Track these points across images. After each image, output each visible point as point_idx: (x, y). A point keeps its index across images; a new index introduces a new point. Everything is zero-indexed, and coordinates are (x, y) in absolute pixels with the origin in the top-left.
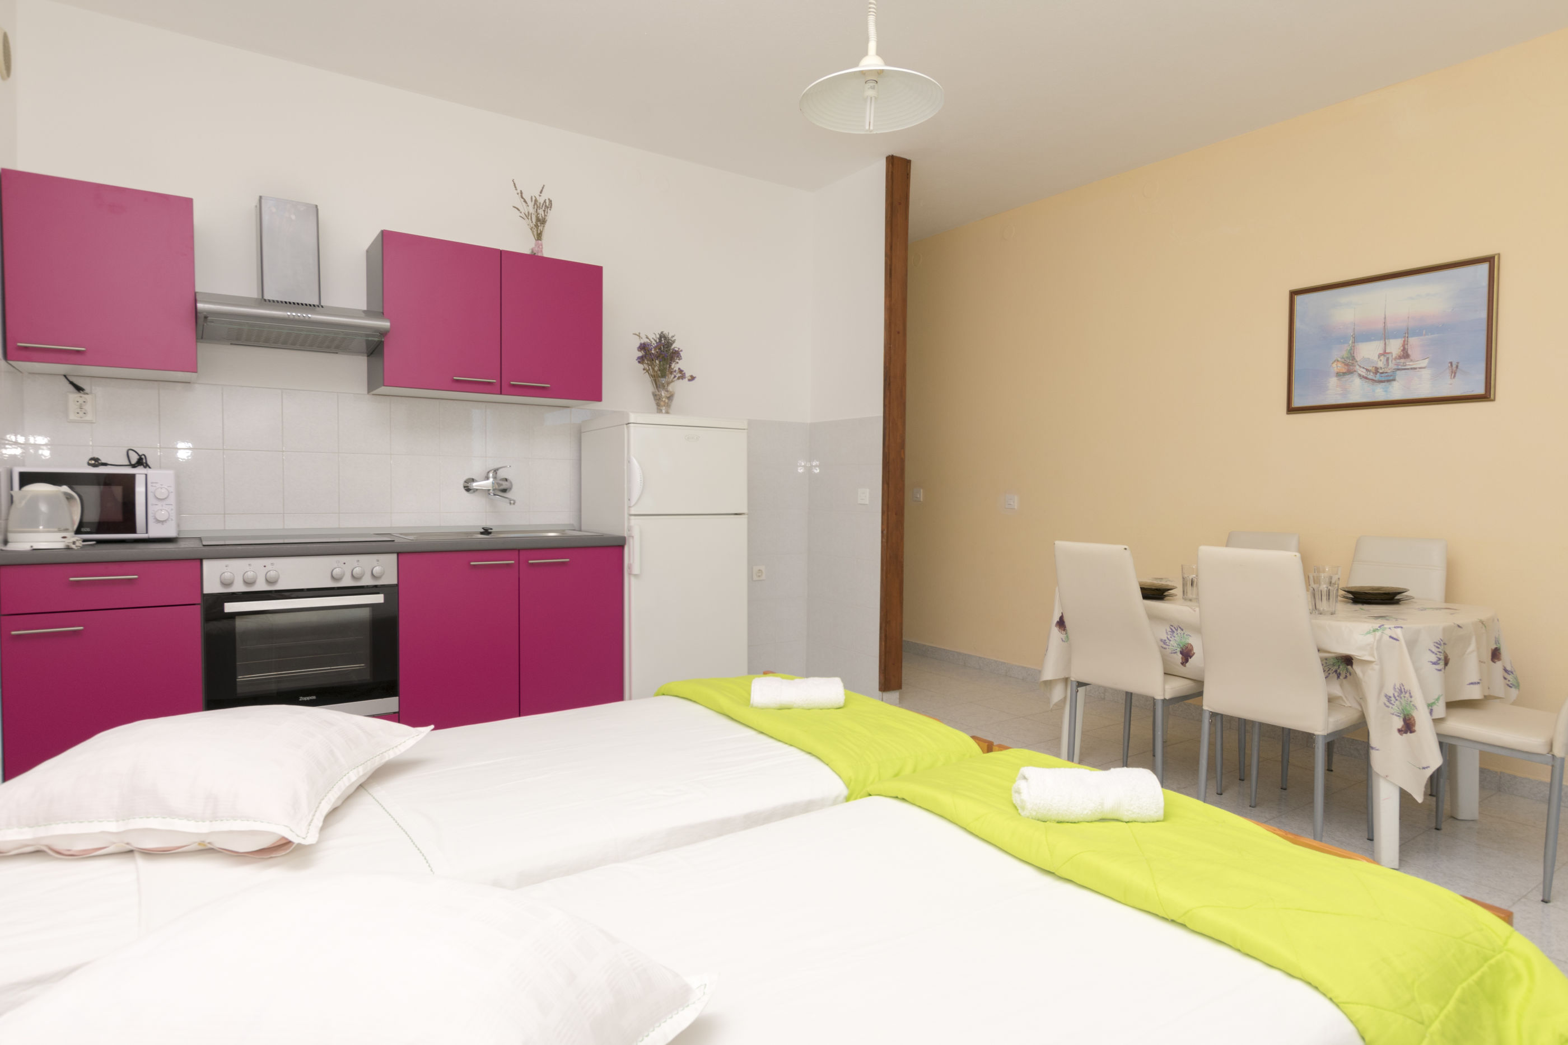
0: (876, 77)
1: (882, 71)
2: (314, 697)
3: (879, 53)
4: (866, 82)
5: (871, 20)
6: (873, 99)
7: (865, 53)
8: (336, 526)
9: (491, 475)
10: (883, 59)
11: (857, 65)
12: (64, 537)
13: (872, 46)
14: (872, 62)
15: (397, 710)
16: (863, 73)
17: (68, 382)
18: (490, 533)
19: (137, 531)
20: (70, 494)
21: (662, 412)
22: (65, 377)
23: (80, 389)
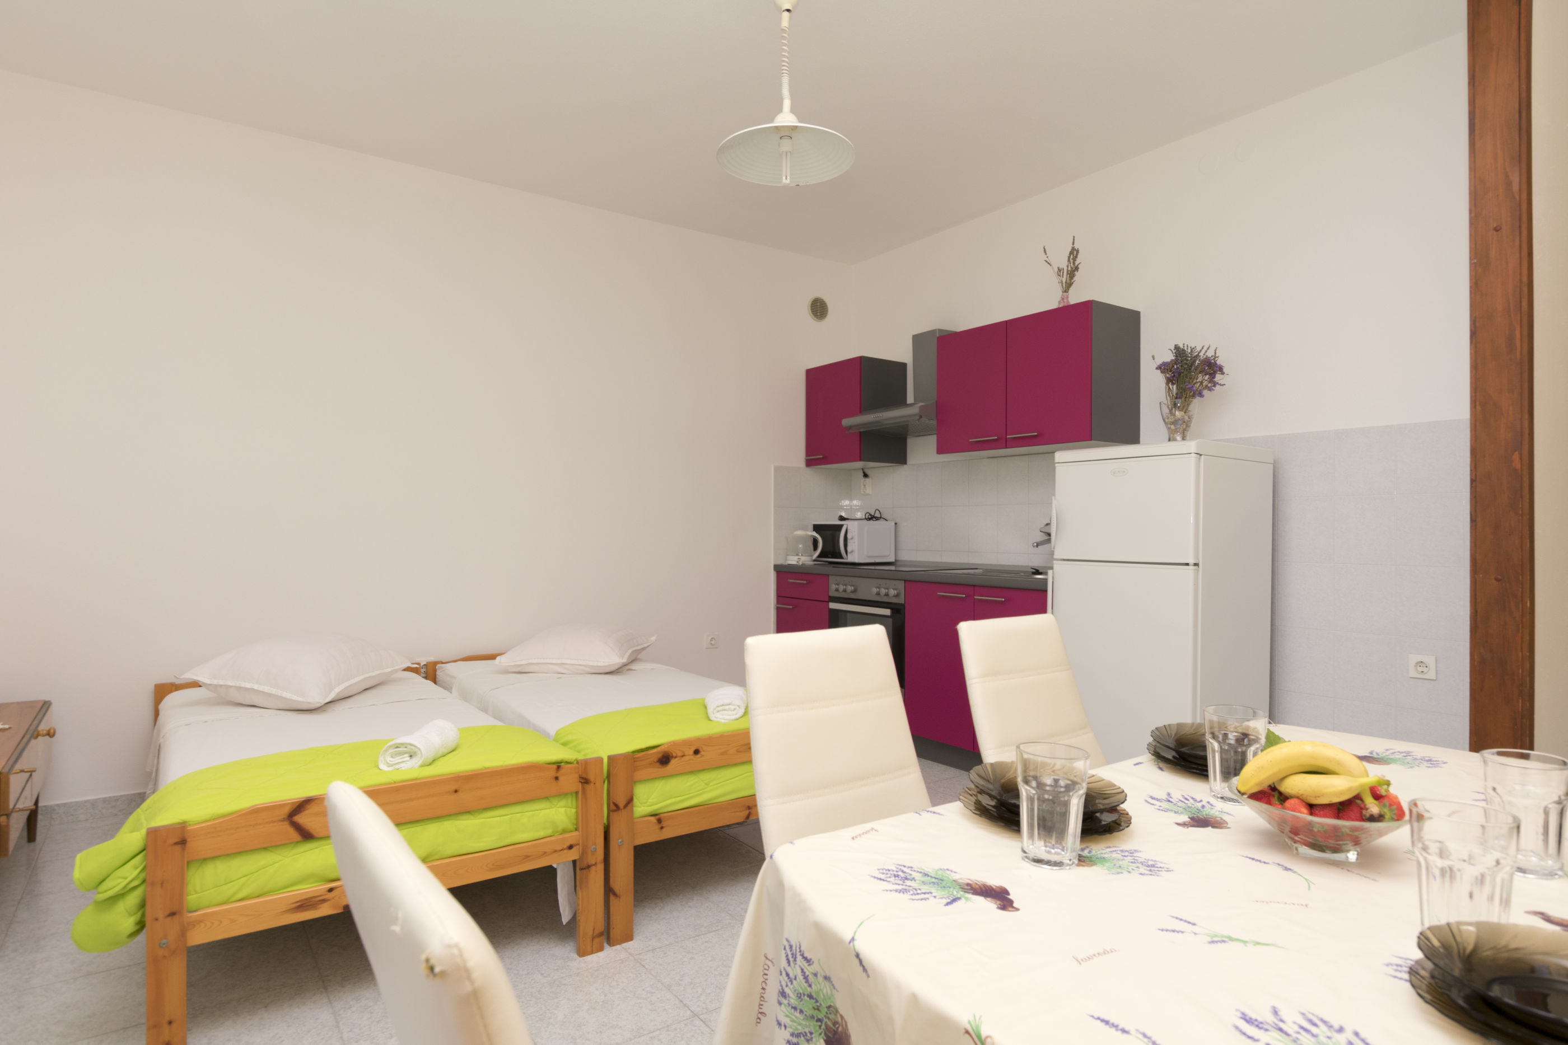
0: (788, 133)
1: (796, 127)
3: (793, 110)
4: (781, 138)
5: (785, 80)
6: (789, 154)
7: (780, 110)
10: (795, 115)
11: (772, 121)
12: (803, 559)
13: (787, 104)
14: (786, 118)
16: (776, 127)
17: (862, 472)
18: (1041, 573)
19: (842, 558)
20: (815, 537)
21: (1175, 440)
22: (863, 469)
23: (866, 475)
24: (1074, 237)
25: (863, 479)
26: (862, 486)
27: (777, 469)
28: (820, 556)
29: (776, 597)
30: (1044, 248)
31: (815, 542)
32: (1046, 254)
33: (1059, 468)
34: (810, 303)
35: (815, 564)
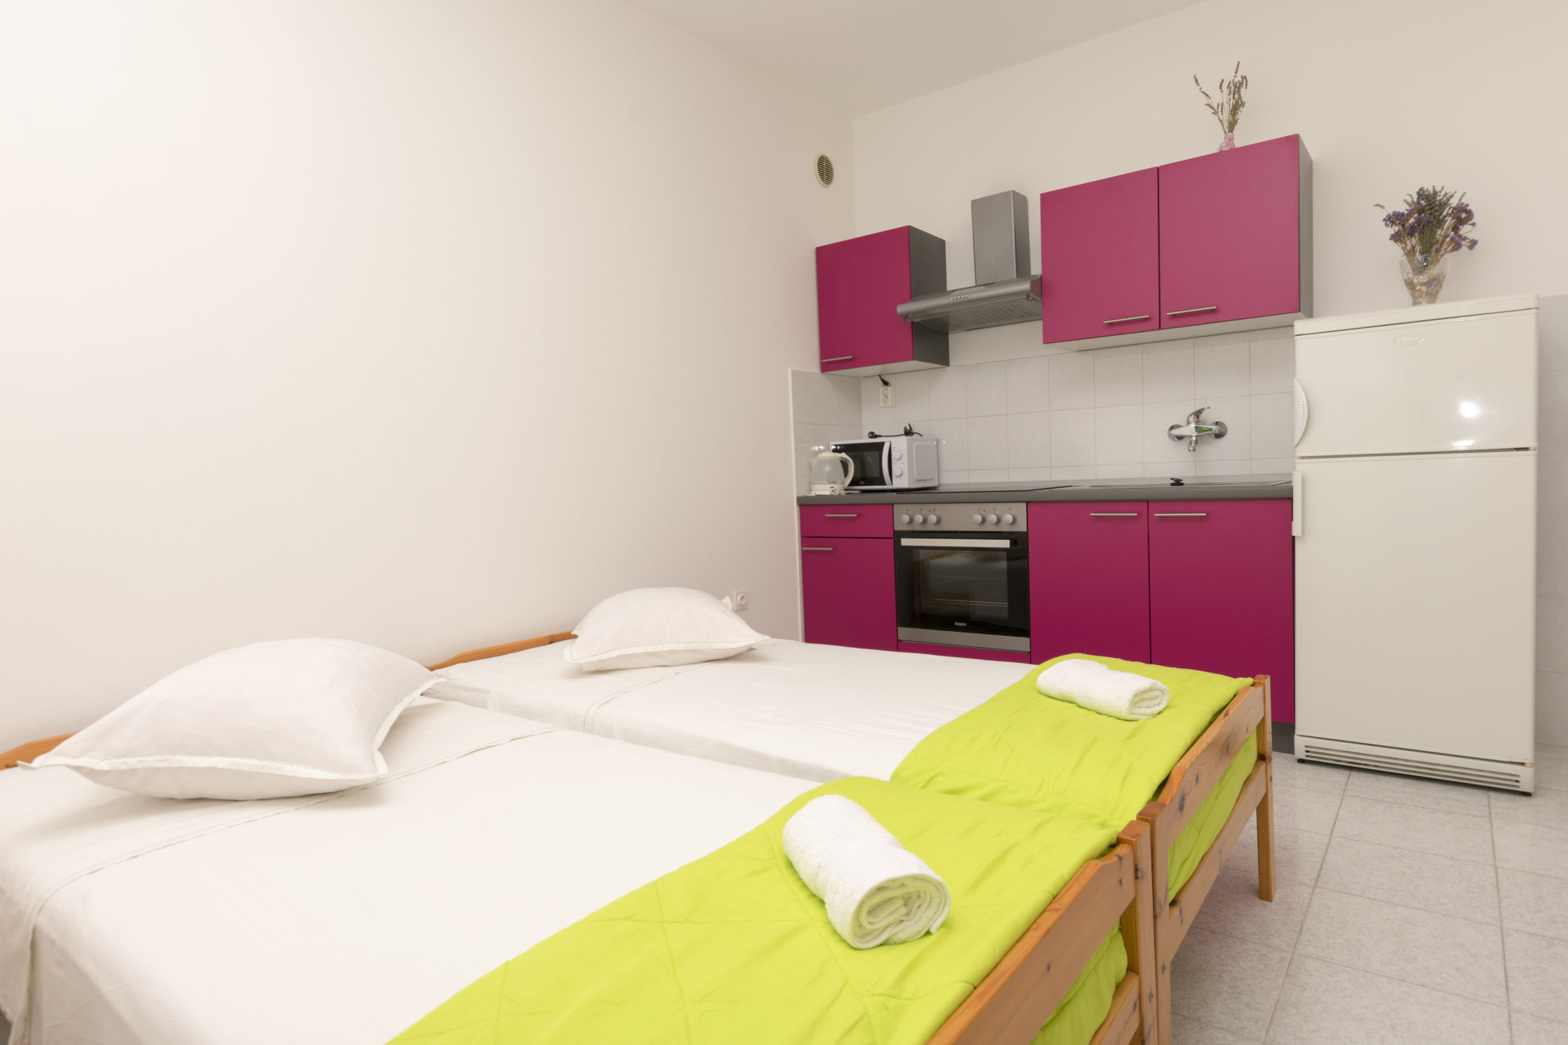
2: (965, 624)
8: (1048, 479)
9: (1191, 419)
12: (832, 487)
15: (1029, 651)
17: (880, 379)
18: (1182, 484)
19: (884, 484)
20: (845, 458)
21: (1420, 303)
22: (880, 376)
23: (886, 383)
24: (1239, 62)
25: (882, 388)
26: (882, 397)
27: (794, 374)
28: (854, 483)
29: (800, 537)
30: (1195, 77)
31: (845, 464)
32: (1198, 85)
33: (1300, 342)
34: (817, 162)
35: (847, 493)
